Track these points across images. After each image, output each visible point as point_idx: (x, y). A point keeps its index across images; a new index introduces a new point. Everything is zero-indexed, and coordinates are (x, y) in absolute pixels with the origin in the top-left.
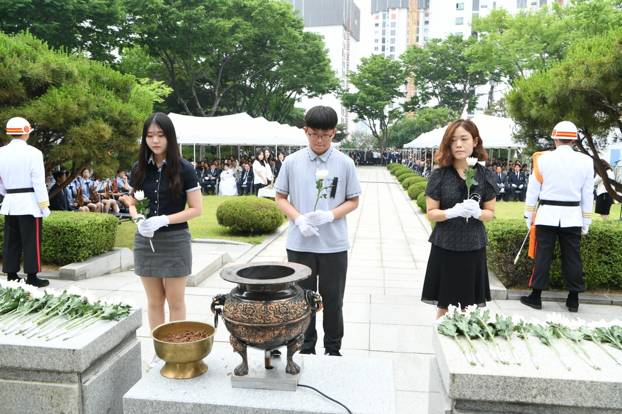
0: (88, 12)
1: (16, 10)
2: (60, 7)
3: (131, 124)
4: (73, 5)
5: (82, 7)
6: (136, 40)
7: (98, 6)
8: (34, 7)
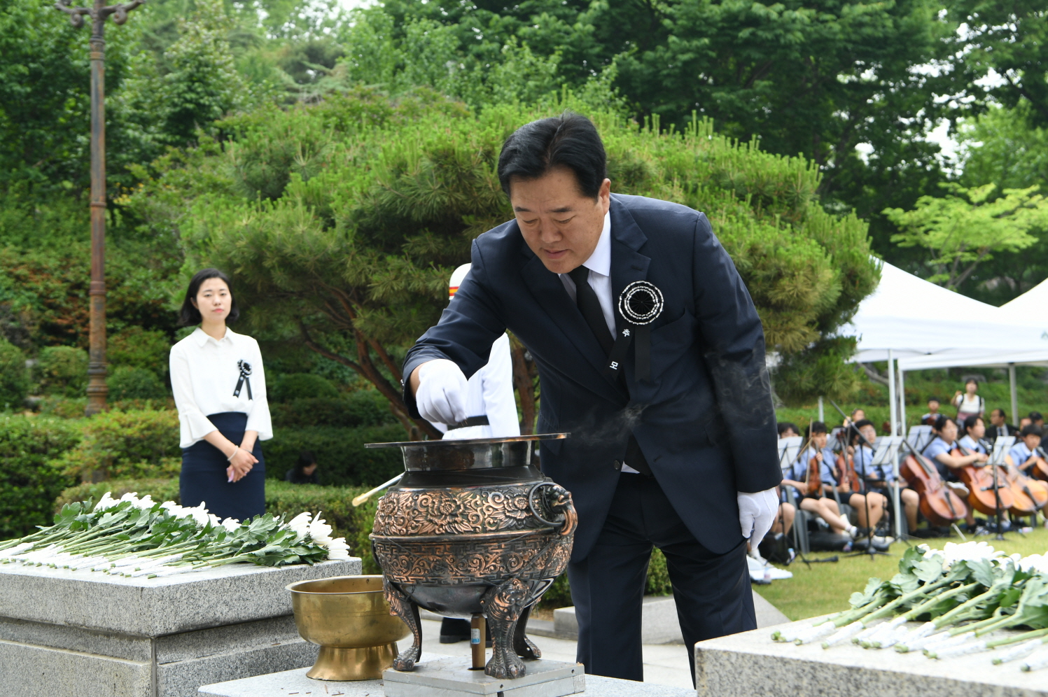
0: (840, 40)
1: (677, 71)
2: (772, 41)
3: (780, 276)
4: (803, 31)
5: (825, 32)
6: (996, 92)
7: (867, 19)
8: (713, 54)
